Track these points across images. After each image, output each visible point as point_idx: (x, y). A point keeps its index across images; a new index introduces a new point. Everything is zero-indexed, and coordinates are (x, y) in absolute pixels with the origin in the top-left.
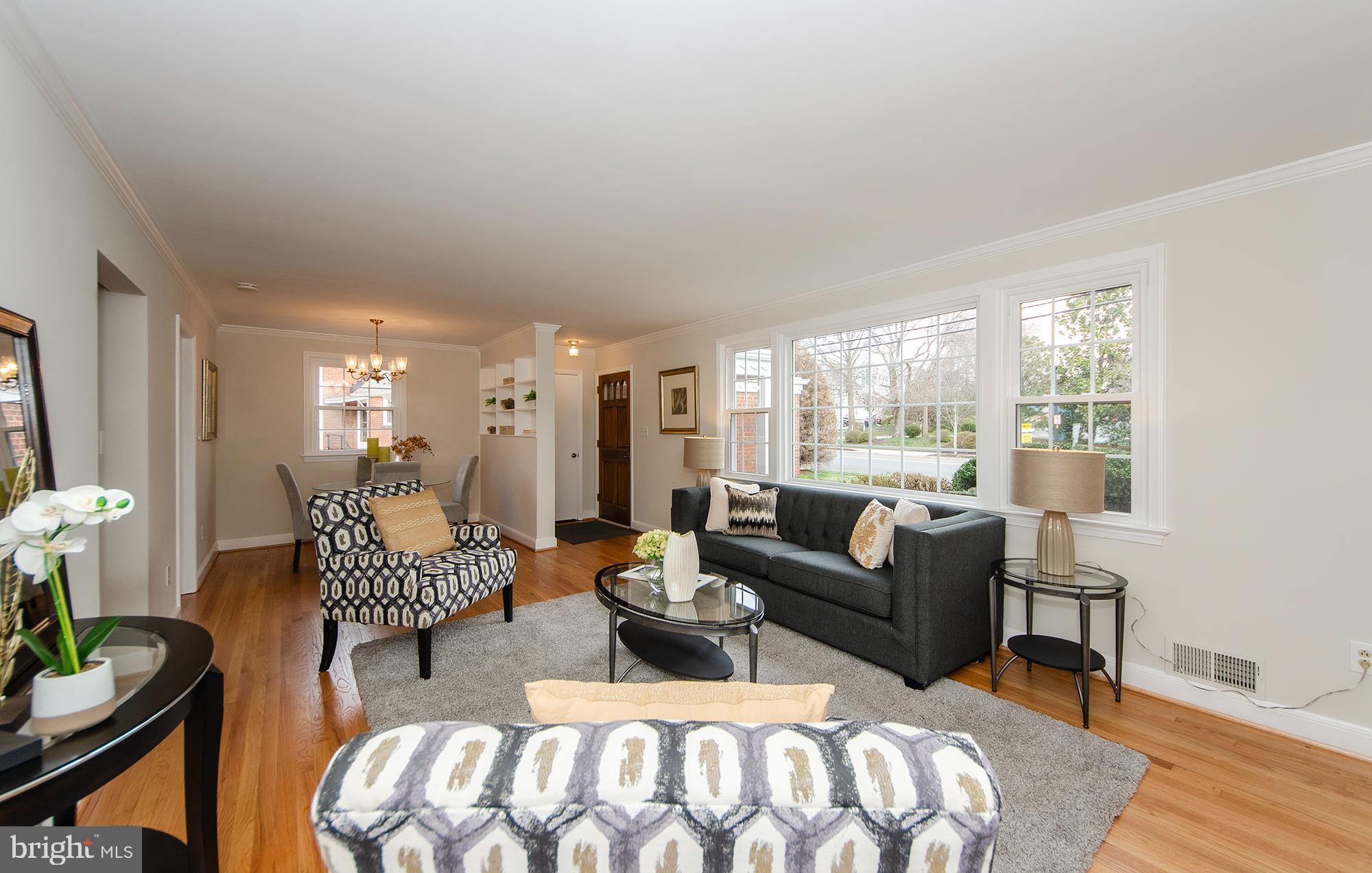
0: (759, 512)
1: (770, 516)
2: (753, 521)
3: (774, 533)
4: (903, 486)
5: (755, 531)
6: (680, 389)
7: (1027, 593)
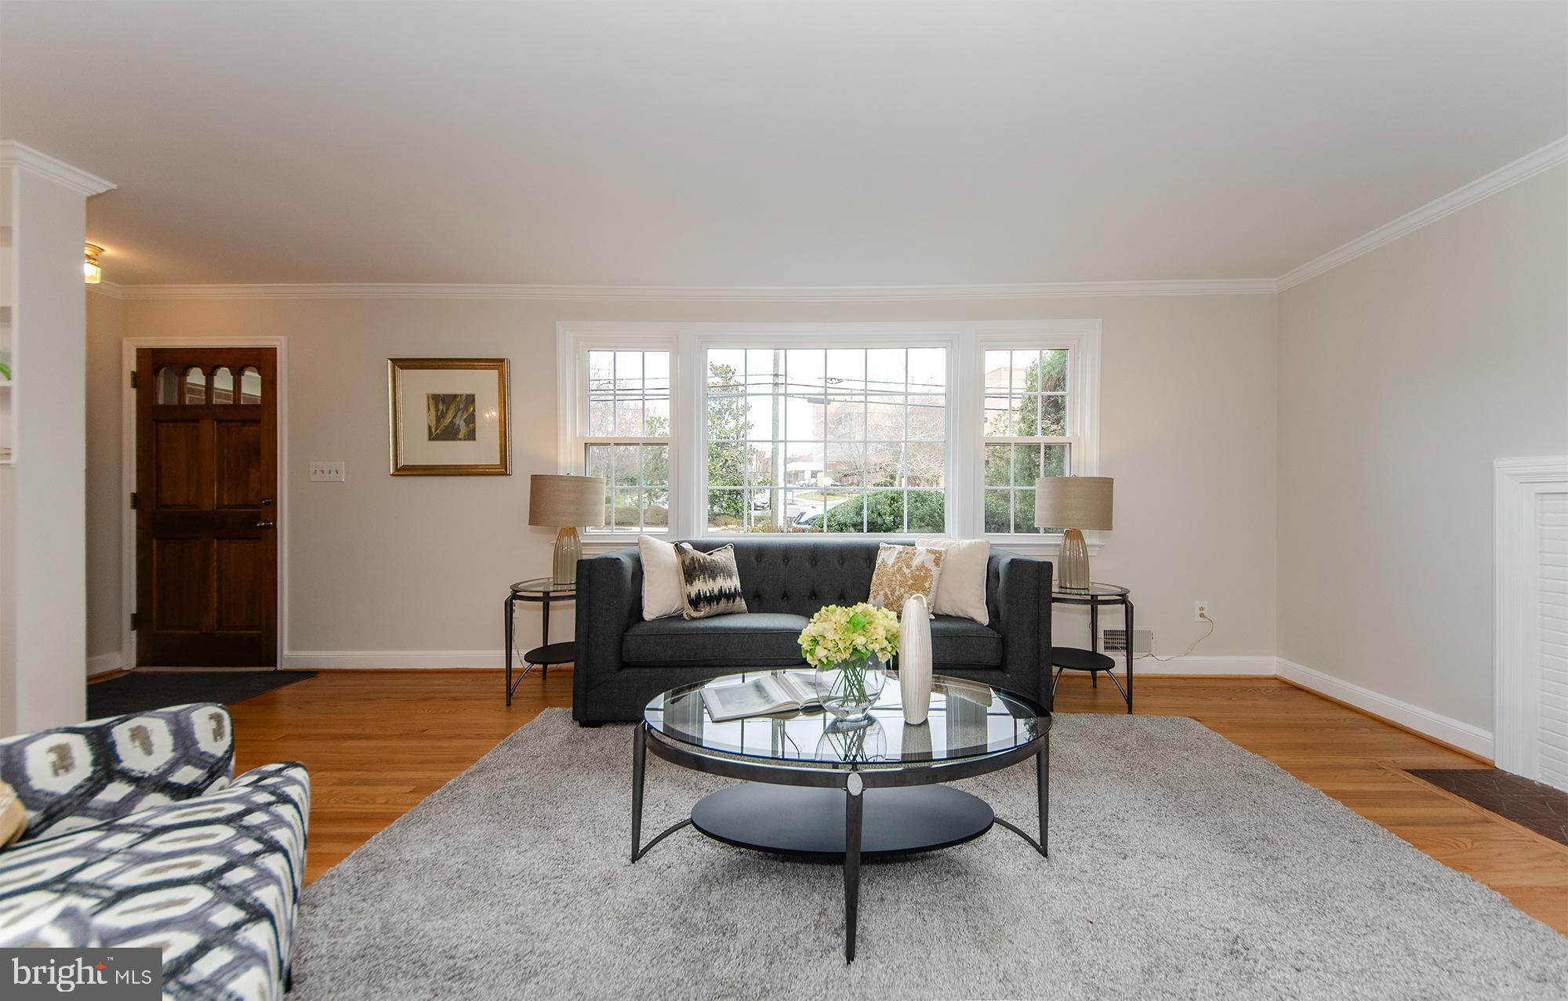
0: (714, 580)
1: (734, 583)
2: (708, 594)
3: (741, 603)
4: (865, 530)
5: (715, 608)
6: (455, 396)
7: (1092, 607)
